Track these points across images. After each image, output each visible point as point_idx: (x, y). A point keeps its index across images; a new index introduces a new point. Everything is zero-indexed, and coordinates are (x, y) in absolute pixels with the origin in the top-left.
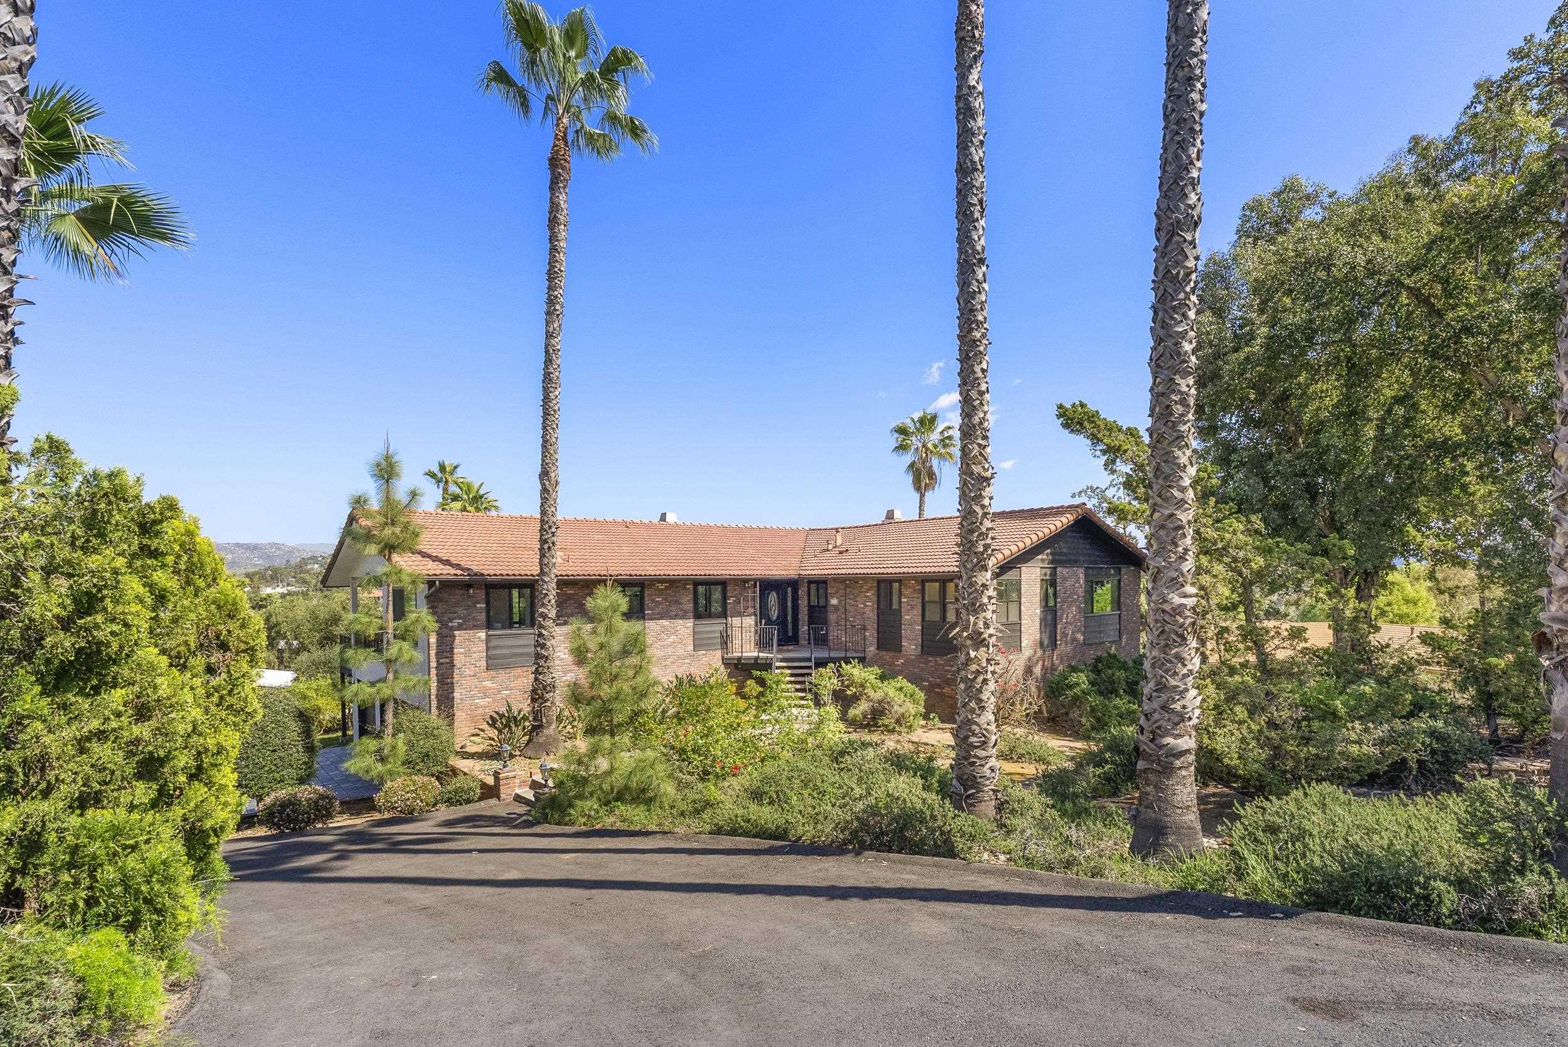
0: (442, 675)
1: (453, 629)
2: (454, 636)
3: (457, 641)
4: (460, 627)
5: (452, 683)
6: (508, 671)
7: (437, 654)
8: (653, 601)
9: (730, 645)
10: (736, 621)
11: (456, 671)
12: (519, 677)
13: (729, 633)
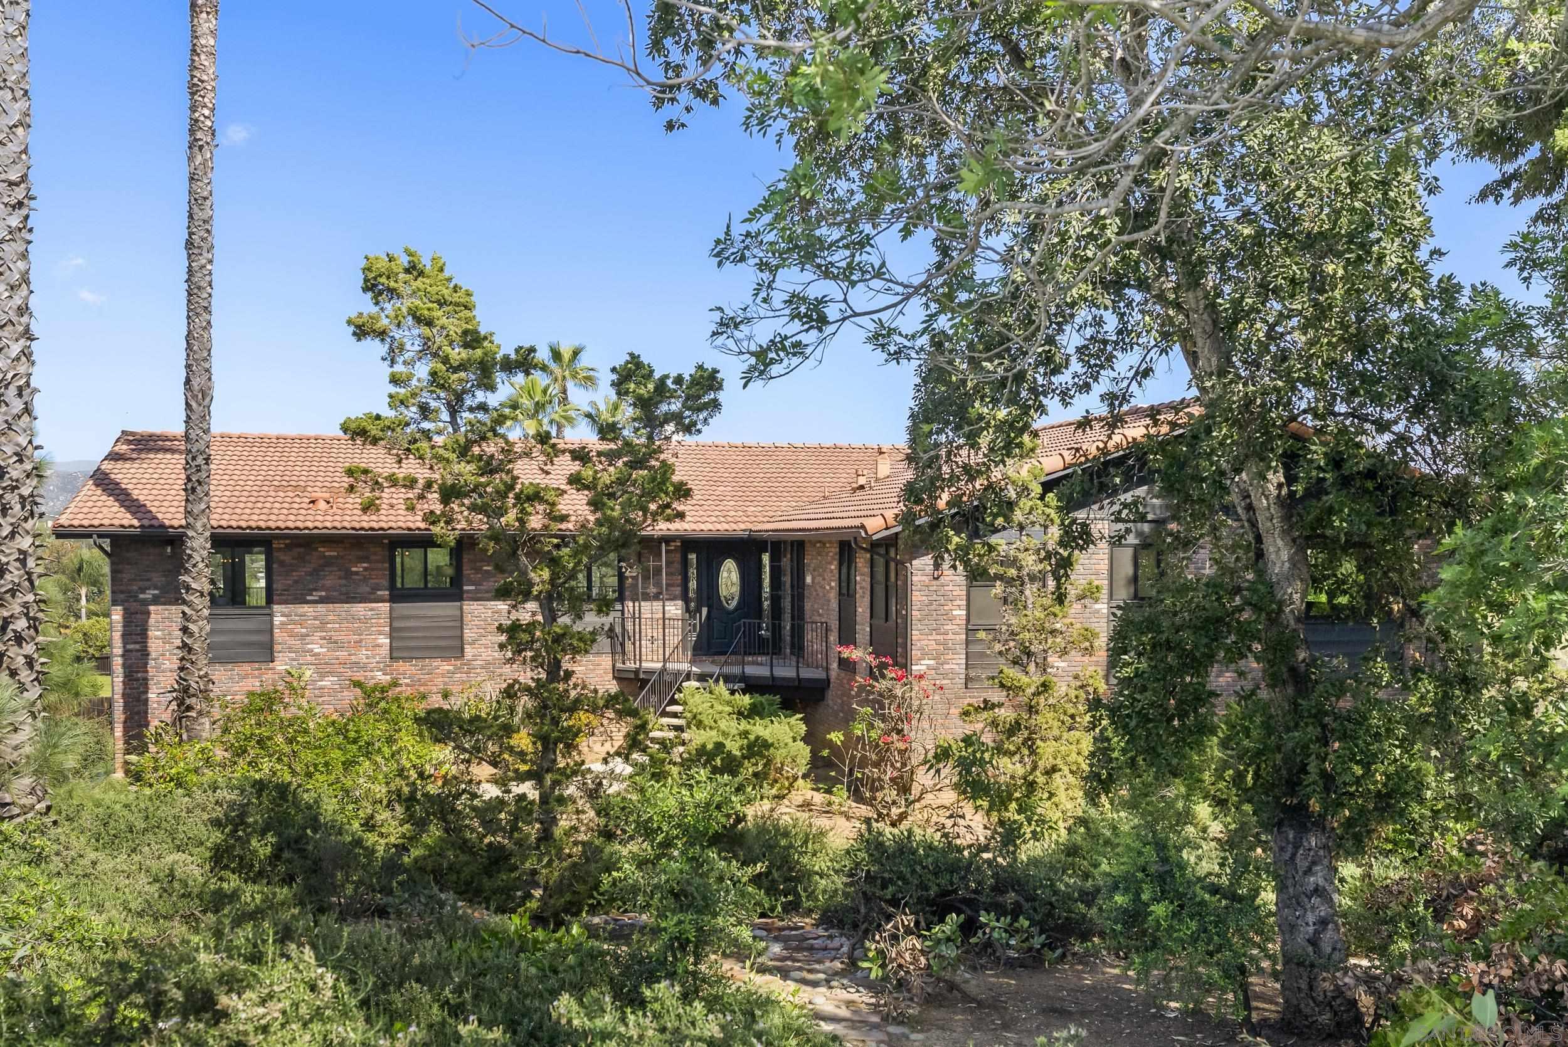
0: (130, 666)
1: (146, 603)
2: (148, 613)
3: (152, 621)
4: (156, 601)
5: (146, 679)
6: (230, 666)
7: (123, 636)
8: (478, 570)
9: (629, 646)
10: (649, 609)
11: (152, 663)
12: (246, 677)
13: (629, 626)
